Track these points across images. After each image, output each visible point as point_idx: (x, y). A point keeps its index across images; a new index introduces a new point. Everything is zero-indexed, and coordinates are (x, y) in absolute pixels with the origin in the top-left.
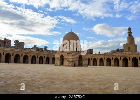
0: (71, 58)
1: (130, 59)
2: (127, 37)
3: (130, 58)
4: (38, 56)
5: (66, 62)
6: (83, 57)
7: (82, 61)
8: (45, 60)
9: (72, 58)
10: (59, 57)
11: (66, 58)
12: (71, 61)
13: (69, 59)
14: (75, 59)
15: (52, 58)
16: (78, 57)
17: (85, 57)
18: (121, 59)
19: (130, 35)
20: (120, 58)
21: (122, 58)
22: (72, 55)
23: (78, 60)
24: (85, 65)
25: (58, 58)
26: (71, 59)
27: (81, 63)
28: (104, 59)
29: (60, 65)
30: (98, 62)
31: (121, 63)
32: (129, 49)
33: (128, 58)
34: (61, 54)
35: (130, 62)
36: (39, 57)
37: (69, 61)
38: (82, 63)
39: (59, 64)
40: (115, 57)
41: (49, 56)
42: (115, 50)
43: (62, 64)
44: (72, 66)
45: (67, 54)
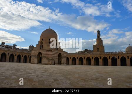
0: (51, 56)
1: (101, 59)
2: (97, 39)
3: (101, 57)
6: (62, 55)
7: (61, 59)
8: (16, 58)
10: (37, 54)
11: (45, 55)
12: (51, 58)
13: (49, 57)
14: (55, 57)
16: (58, 54)
17: (64, 55)
18: (92, 59)
19: (99, 37)
20: (92, 57)
21: (94, 57)
22: (52, 53)
23: (58, 58)
24: (63, 63)
25: (35, 56)
26: (51, 57)
27: (60, 61)
29: (37, 64)
31: (93, 62)
32: (98, 49)
33: (99, 58)
34: (38, 52)
35: (101, 61)
36: (9, 54)
37: (48, 59)
39: (36, 62)
40: (87, 57)
43: (40, 62)
44: (52, 64)
45: (46, 51)
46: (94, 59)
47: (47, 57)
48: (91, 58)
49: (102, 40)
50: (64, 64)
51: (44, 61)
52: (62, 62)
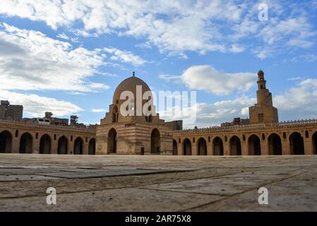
0: (133, 136)
1: (264, 138)
2: (257, 92)
3: (263, 135)
4: (55, 135)
5: (121, 146)
6: (161, 133)
7: (158, 141)
8: (71, 144)
9: (136, 136)
10: (106, 134)
11: (122, 135)
12: (134, 141)
13: (130, 138)
14: (144, 138)
15: (89, 140)
16: (151, 132)
17: (165, 133)
18: (244, 139)
19: (261, 86)
20: (244, 136)
21: (247, 136)
22: (136, 129)
23: (150, 139)
24: (165, 151)
25: (103, 137)
26: (134, 138)
27: (156, 146)
28: (207, 140)
29: (108, 153)
30: (194, 147)
31: (245, 146)
32: (261, 116)
33: (260, 137)
34: (109, 128)
35: (264, 144)
36: (58, 138)
37: (129, 142)
38: (158, 148)
39: (106, 151)
40: (231, 136)
41: (82, 136)
42: (231, 121)
43: (113, 150)
45: (124, 126)
46: (247, 140)
47: (126, 138)
48: (240, 137)
49: (270, 94)
50: (168, 152)
51: (121, 148)
52: (162, 149)
